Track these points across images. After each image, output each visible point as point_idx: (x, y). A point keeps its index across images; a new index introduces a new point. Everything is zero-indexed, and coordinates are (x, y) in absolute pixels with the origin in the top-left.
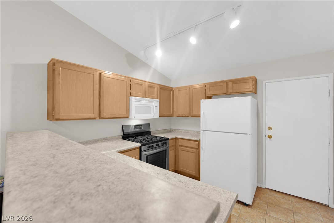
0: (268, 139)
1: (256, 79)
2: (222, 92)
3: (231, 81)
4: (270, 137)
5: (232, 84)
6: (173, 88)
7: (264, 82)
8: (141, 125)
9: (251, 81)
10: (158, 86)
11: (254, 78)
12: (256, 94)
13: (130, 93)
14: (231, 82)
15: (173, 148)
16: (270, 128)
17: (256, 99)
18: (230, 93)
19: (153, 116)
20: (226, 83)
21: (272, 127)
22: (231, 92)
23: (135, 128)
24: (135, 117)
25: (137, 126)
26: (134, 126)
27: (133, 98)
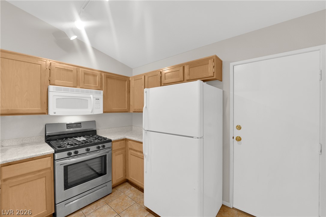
0: (236, 142)
1: (221, 61)
2: (178, 80)
3: (188, 64)
4: (239, 139)
5: (189, 68)
6: (129, 77)
7: (232, 64)
8: (80, 123)
9: (210, 62)
10: (103, 74)
11: (215, 58)
12: (222, 81)
13: (50, 80)
14: (188, 66)
15: (120, 151)
16: (239, 128)
17: (221, 88)
18: (187, 80)
19: (91, 111)
20: (182, 68)
21: (241, 126)
22: (188, 78)
23: (69, 128)
24: (55, 113)
25: (72, 125)
26: (67, 124)
27: (51, 88)
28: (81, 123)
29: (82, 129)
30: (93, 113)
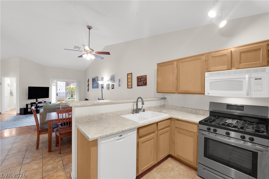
13: (207, 69)
23: (229, 108)
24: (208, 94)
25: (232, 106)
26: (227, 105)
27: (207, 74)
28: (244, 106)
29: (243, 113)
30: (250, 95)
